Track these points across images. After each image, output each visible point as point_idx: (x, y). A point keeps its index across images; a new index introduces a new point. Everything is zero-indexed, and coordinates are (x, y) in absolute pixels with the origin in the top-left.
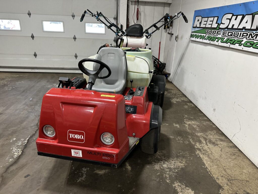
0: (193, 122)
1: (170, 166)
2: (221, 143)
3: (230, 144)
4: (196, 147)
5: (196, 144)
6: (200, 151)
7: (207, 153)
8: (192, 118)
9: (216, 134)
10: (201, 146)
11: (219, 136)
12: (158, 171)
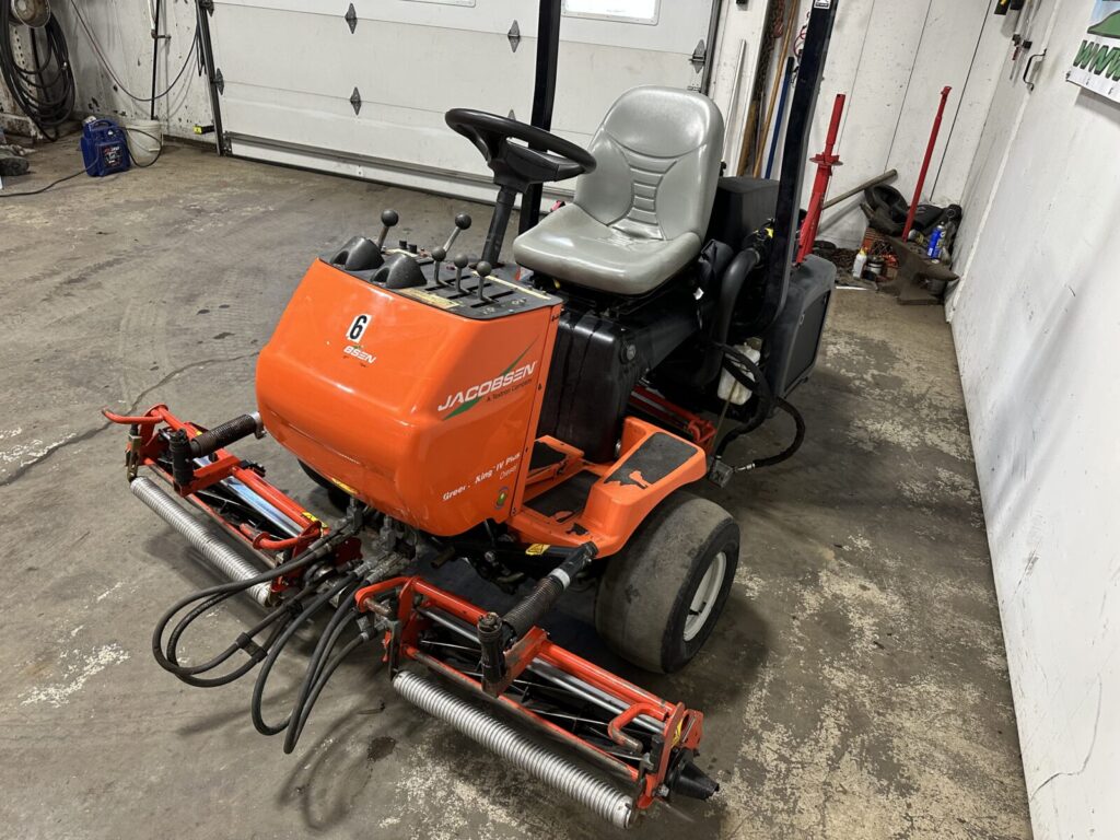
0: (874, 593)
1: (494, 803)
2: (947, 787)
3: (1004, 817)
4: (748, 749)
5: (765, 735)
6: (751, 782)
7: (782, 818)
8: (890, 563)
9: (962, 715)
10: (782, 758)
11: (970, 738)
12: (403, 801)
